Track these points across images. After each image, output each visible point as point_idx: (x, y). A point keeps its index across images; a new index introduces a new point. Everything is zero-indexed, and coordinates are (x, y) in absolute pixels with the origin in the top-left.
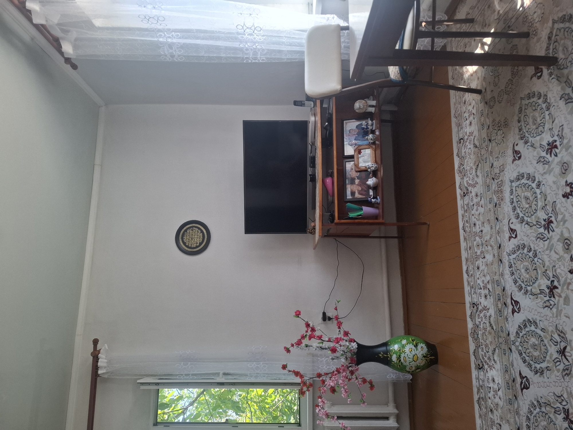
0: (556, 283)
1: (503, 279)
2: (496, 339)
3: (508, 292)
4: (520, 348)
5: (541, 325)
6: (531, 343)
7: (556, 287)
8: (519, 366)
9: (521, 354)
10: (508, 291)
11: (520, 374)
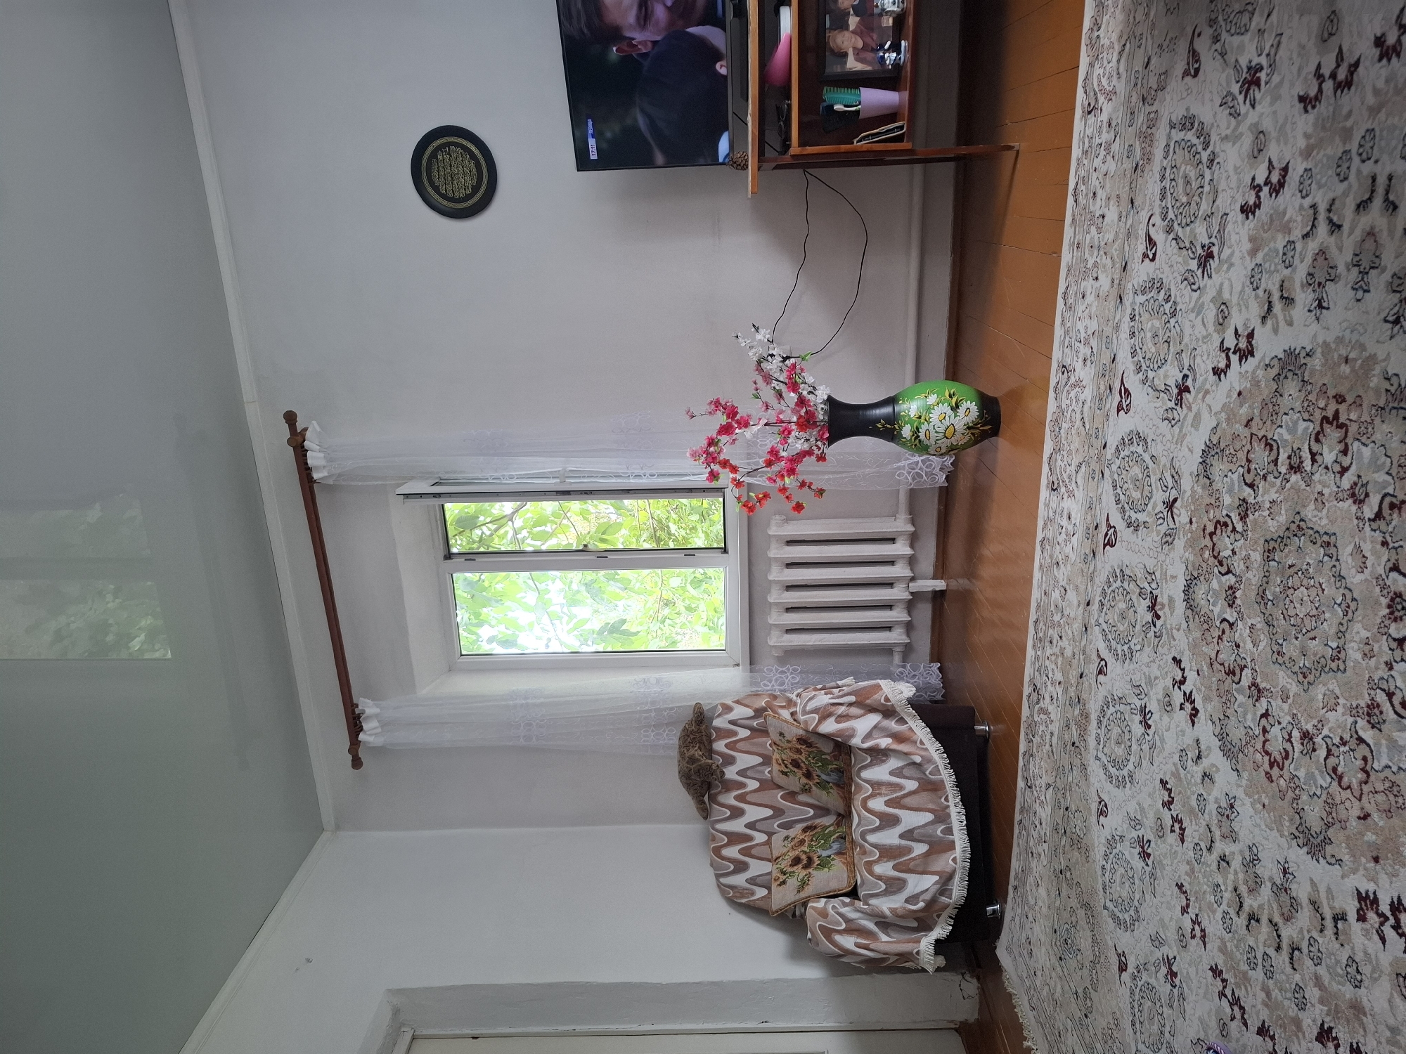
0: (1189, 383)
1: (1117, 338)
2: (1086, 447)
3: (1120, 367)
4: (1116, 477)
5: (1153, 449)
6: (1132, 473)
7: (1187, 390)
8: (1108, 506)
9: (1115, 487)
10: (1120, 365)
11: (1108, 520)
